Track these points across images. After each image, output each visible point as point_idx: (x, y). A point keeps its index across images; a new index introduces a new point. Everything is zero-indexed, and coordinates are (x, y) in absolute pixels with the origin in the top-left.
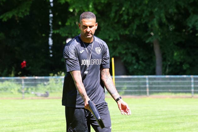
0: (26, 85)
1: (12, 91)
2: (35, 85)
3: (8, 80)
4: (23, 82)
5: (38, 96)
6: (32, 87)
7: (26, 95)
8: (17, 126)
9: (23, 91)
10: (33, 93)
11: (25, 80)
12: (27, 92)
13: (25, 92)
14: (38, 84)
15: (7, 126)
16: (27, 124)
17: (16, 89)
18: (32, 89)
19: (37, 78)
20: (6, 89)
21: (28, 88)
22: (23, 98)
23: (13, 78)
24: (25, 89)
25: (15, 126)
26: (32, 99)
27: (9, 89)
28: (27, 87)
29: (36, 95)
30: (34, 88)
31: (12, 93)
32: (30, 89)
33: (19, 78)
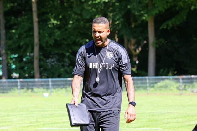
0: (184, 82)
1: (172, 88)
2: (191, 83)
3: (168, 79)
4: (181, 81)
5: (194, 93)
6: (189, 85)
7: (184, 92)
8: (177, 118)
9: (181, 88)
10: (189, 90)
11: (183, 79)
12: (185, 89)
13: (183, 89)
14: (194, 82)
15: (168, 119)
16: (185, 117)
17: (175, 86)
18: (189, 86)
19: (193, 76)
20: (166, 87)
21: (185, 86)
22: (181, 94)
23: (171, 77)
24: (183, 86)
25: (175, 118)
26: (189, 95)
27: (169, 86)
28: (184, 84)
29: (192, 91)
30: (191, 86)
31: (171, 90)
32: (187, 87)
33: (176, 77)
